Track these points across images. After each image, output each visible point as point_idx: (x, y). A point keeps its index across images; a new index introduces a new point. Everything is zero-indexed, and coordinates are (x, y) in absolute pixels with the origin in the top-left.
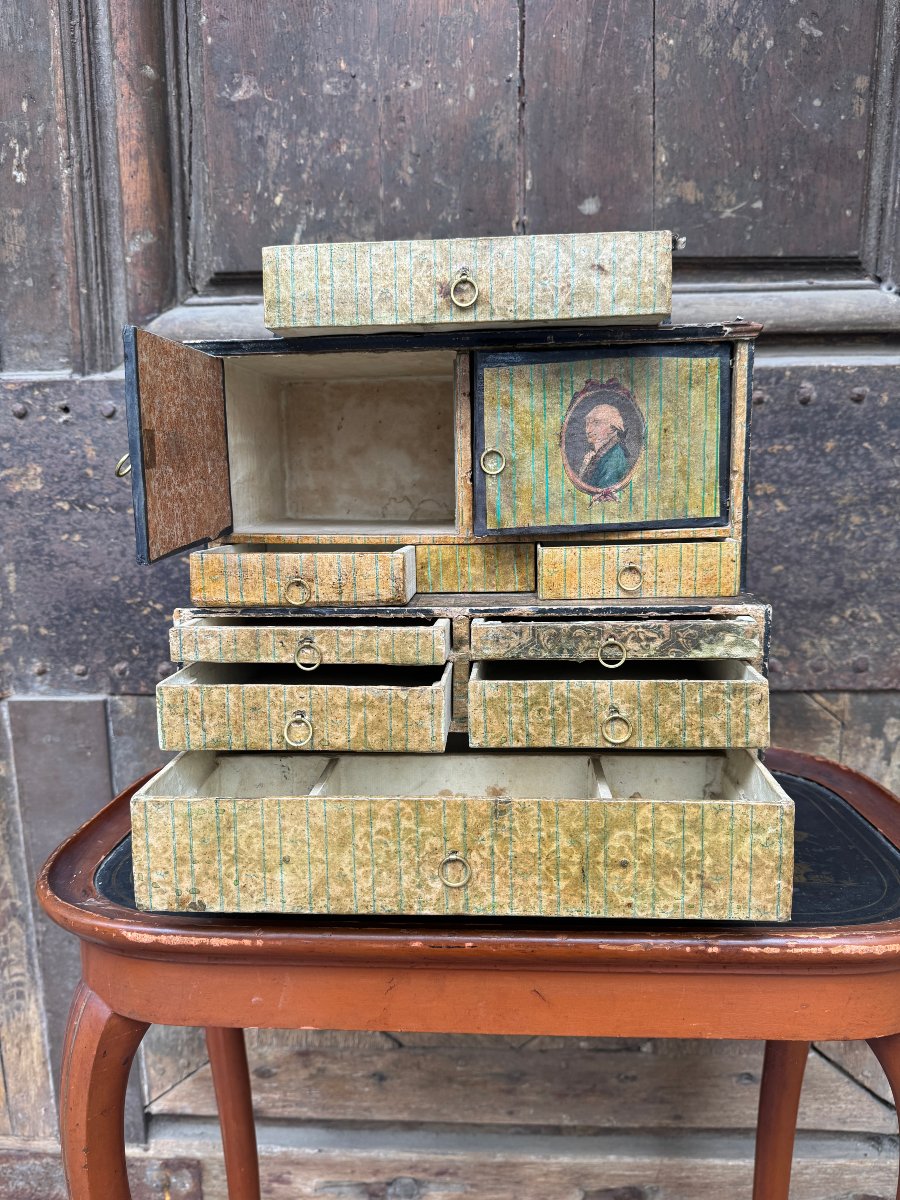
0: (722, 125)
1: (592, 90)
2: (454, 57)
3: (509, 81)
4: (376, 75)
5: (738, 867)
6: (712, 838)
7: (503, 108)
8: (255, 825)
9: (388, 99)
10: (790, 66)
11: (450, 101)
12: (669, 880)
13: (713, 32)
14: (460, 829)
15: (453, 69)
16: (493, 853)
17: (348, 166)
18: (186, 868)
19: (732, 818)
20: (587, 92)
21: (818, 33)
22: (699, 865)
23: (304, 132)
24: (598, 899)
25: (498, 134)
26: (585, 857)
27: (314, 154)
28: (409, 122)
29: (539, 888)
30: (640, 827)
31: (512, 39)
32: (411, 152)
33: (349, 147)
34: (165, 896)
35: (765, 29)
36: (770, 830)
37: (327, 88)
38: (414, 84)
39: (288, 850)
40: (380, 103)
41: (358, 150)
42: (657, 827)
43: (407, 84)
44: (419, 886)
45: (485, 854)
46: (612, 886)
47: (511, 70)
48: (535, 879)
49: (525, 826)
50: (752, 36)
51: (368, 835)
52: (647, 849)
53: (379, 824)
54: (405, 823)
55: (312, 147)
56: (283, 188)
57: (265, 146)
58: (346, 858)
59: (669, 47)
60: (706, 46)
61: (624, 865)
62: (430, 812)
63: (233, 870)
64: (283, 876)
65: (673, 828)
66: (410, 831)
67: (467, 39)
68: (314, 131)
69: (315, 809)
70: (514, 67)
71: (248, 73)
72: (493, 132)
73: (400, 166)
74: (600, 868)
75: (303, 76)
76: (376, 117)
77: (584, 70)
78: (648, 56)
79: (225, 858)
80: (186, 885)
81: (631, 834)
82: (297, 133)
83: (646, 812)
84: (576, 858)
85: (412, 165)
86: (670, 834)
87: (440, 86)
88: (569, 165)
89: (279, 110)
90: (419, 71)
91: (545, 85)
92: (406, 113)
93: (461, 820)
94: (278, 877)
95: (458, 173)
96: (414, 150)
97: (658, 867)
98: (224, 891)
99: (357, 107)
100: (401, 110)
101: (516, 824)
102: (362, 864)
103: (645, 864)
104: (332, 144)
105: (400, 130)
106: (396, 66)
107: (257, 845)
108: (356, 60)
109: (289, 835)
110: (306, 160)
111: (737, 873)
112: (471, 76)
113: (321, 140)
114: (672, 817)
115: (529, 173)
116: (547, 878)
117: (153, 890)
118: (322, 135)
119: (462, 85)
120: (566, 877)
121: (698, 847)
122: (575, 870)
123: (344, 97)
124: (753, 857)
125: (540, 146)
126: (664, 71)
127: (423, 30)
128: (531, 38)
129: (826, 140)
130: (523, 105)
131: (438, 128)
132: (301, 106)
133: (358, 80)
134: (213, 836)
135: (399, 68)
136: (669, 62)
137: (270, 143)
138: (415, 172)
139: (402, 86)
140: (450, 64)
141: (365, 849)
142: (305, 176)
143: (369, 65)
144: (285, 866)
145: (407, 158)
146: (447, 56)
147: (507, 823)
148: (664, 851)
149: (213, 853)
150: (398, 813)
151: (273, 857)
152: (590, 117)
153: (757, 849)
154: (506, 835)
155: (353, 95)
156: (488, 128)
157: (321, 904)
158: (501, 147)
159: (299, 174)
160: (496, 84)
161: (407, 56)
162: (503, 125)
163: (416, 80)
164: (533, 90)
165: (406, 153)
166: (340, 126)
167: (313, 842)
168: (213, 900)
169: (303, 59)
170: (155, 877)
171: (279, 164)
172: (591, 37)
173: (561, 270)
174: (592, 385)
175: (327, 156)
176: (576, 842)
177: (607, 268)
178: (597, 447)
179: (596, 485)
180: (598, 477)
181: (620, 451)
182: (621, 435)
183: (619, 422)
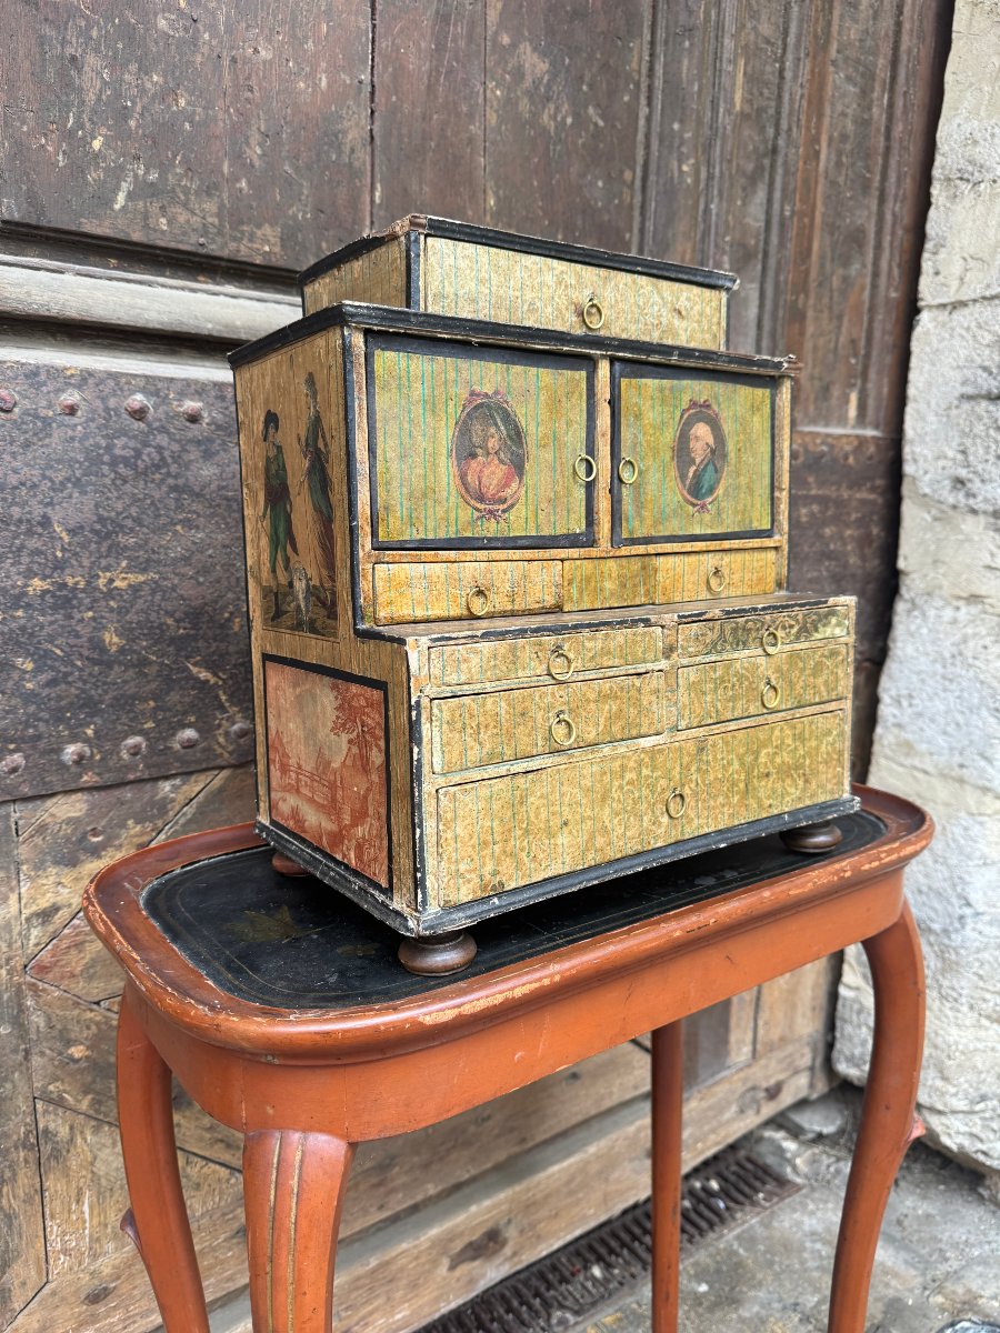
1: (435, 117)
2: (306, 37)
3: (360, 82)
4: (221, 28)
5: (821, 763)
6: (808, 744)
7: (355, 109)
8: (542, 797)
9: (234, 60)
10: (584, 145)
11: (302, 85)
12: (788, 781)
13: (530, 95)
14: (678, 769)
15: (305, 51)
16: (697, 784)
17: (187, 125)
18: (488, 852)
20: (431, 119)
21: (601, 123)
22: (802, 766)
23: (133, 67)
24: (754, 805)
25: (350, 137)
26: (748, 774)
27: (145, 100)
28: (257, 94)
29: (723, 806)
30: (774, 744)
31: (364, 39)
32: (259, 129)
33: (188, 103)
34: (470, 886)
35: (566, 106)
36: (834, 733)
37: (162, 23)
38: (264, 54)
39: (567, 814)
40: (226, 62)
41: (199, 110)
42: (784, 742)
43: (256, 51)
44: (654, 824)
45: (693, 786)
46: (761, 793)
47: (363, 72)
48: (721, 799)
49: (715, 758)
50: (557, 109)
51: (620, 787)
52: (778, 760)
53: (629, 776)
54: (645, 772)
55: (143, 91)
56: (104, 131)
57: (80, 71)
58: (607, 811)
59: (496, 97)
60: (524, 106)
61: (767, 775)
62: (661, 758)
63: (525, 843)
64: (563, 839)
65: (790, 741)
66: (648, 778)
67: (320, 28)
68: (144, 70)
69: (585, 772)
70: (365, 69)
72: (345, 133)
73: (248, 144)
74: (755, 781)
76: (220, 79)
77: (428, 94)
78: (481, 100)
79: (519, 833)
80: (489, 867)
81: (771, 751)
82: (124, 66)
83: (777, 733)
84: (743, 776)
85: (261, 145)
86: (790, 746)
87: (291, 64)
88: (415, 187)
89: (100, 30)
90: (269, 40)
91: (394, 98)
92: (254, 82)
93: (678, 763)
94: (559, 841)
95: (309, 168)
96: (263, 128)
97: (785, 772)
98: (519, 865)
99: (199, 59)
100: (249, 78)
101: (710, 758)
102: (617, 814)
103: (778, 772)
104: (166, 94)
105: (248, 101)
106: (244, 25)
107: (543, 816)
109: (566, 800)
110: (134, 103)
111: (820, 768)
112: (324, 65)
113: (154, 84)
114: (791, 733)
115: (378, 186)
116: (727, 797)
117: (461, 881)
118: (155, 78)
119: (314, 72)
120: (738, 793)
121: (802, 753)
122: (742, 785)
123: (181, 42)
124: (827, 753)
125: (389, 161)
126: (493, 119)
128: (383, 44)
129: (606, 218)
130: (372, 112)
131: (289, 111)
132: (128, 34)
133: (200, 26)
134: (509, 813)
135: (247, 29)
136: (496, 111)
137: (86, 68)
138: (264, 155)
139: (251, 50)
140: (302, 44)
141: (619, 800)
142: (132, 123)
143: (213, 14)
144: (565, 828)
145: (255, 138)
146: (299, 34)
147: (705, 758)
148: (787, 760)
149: (509, 831)
150: (640, 764)
151: (556, 822)
152: (433, 144)
153: (829, 747)
154: (704, 767)
155: (194, 43)
156: (340, 127)
157: (591, 857)
158: (353, 150)
159: (126, 118)
160: (348, 82)
161: (256, 17)
162: (355, 128)
163: (266, 49)
164: (383, 100)
165: (254, 129)
166: (177, 74)
167: (584, 801)
168: (510, 878)
170: (463, 867)
171: (99, 99)
172: (434, 63)
173: (656, 308)
174: (693, 404)
175: (158, 107)
176: (742, 764)
177: (684, 313)
178: (698, 461)
179: (696, 498)
180: (698, 490)
181: (710, 467)
182: (713, 452)
183: (711, 440)
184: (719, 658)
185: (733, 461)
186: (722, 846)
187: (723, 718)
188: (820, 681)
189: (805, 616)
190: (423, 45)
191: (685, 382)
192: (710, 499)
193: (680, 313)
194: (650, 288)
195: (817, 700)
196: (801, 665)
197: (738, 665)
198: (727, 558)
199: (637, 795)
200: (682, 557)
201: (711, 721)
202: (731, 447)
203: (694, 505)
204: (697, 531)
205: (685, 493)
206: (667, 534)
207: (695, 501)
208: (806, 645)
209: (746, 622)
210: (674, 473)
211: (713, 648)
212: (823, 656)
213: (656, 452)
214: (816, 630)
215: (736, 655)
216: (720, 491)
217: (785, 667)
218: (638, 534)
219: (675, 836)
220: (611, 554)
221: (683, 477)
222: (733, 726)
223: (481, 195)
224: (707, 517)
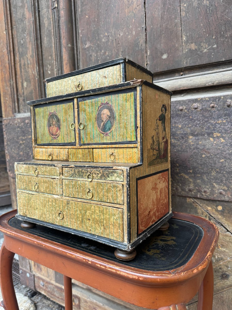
0: (202, 25)
1: (164, 25)
2: (130, 25)
3: (143, 28)
4: (113, 34)
5: (111, 225)
6: (105, 216)
7: (142, 35)
8: (33, 200)
9: (116, 40)
12: (97, 225)
14: (62, 206)
15: (130, 28)
16: (67, 213)
17: (108, 58)
18: (25, 207)
19: (109, 211)
20: (162, 26)
22: (103, 222)
23: (99, 52)
24: (85, 227)
25: (141, 42)
26: (82, 217)
28: (120, 44)
29: (75, 222)
30: (92, 211)
32: (121, 51)
33: (108, 53)
36: (117, 216)
37: (103, 40)
38: (121, 34)
39: (37, 206)
40: (114, 41)
41: (110, 53)
42: (95, 211)
43: (120, 35)
44: (56, 218)
45: (66, 212)
46: (87, 224)
47: (143, 25)
48: (74, 220)
49: (72, 207)
51: (48, 205)
52: (93, 216)
53: (50, 203)
55: (101, 55)
57: (92, 57)
58: (45, 209)
59: (185, 7)
60: (196, 3)
61: (89, 220)
62: (57, 202)
63: (30, 209)
65: (98, 212)
66: (54, 205)
67: (133, 20)
68: (101, 51)
70: (144, 24)
71: (88, 41)
72: (139, 42)
74: (85, 219)
75: (98, 38)
76: (113, 45)
77: (161, 20)
80: (25, 211)
81: (90, 212)
83: (93, 207)
84: (81, 216)
85: (122, 54)
86: (98, 213)
87: (127, 33)
88: (159, 46)
89: (94, 48)
90: (122, 31)
91: (152, 27)
92: (120, 42)
93: (62, 205)
94: (36, 212)
95: (132, 54)
96: (122, 50)
97: (97, 222)
98: (29, 213)
99: (109, 43)
100: (119, 41)
101: (71, 207)
102: (48, 211)
103: (93, 220)
105: (119, 46)
106: (117, 31)
107: (33, 205)
108: (109, 32)
109: (38, 203)
110: (100, 58)
111: (111, 226)
112: (134, 29)
113: (102, 53)
114: (98, 209)
115: (148, 51)
116: (76, 220)
117: (21, 211)
118: (103, 51)
119: (132, 32)
120: (79, 221)
121: (103, 218)
122: (81, 219)
123: (107, 41)
124: (114, 222)
125: (151, 43)
126: (184, 14)
127: (123, 21)
128: (147, 15)
130: (146, 33)
131: (127, 44)
132: (98, 46)
133: (109, 37)
134: (28, 201)
135: (118, 31)
141: (48, 208)
143: (112, 33)
144: (37, 209)
145: (120, 53)
146: (128, 26)
147: (69, 206)
148: (96, 217)
149: (28, 205)
150: (52, 201)
151: (35, 207)
152: (164, 32)
153: (114, 220)
154: (69, 209)
155: (109, 41)
156: (138, 41)
157: (42, 218)
158: (141, 45)
160: (140, 29)
161: (119, 28)
162: (142, 40)
163: (122, 33)
164: (149, 29)
165: (120, 52)
166: (106, 48)
167: (41, 205)
168: (28, 215)
169: (98, 35)
170: (21, 208)
171: (94, 60)
172: (163, 10)
173: (97, 78)
174: (102, 104)
175: (104, 56)
176: (81, 212)
177: (106, 76)
178: (104, 121)
179: (104, 132)
180: (105, 129)
181: (109, 122)
182: (110, 117)
183: (109, 114)
184: (73, 179)
185: (118, 119)
186: (73, 234)
187: (75, 197)
188: (110, 195)
189: (103, 171)
190: (159, 8)
191: (99, 98)
192: (109, 132)
193: (105, 77)
194: (96, 73)
195: (108, 201)
196: (102, 187)
197: (79, 182)
198: (116, 150)
199: (52, 209)
200: (100, 149)
201: (72, 197)
202: (117, 115)
203: (103, 134)
204: (105, 141)
205: (100, 130)
206: (95, 142)
207: (104, 133)
208: (104, 181)
209: (82, 170)
210: (96, 125)
211: (72, 175)
212: (110, 186)
213: (90, 120)
214: (109, 177)
215: (78, 179)
216: (113, 129)
217: (95, 187)
218: (86, 142)
219: (61, 224)
220: (79, 148)
221: (99, 126)
222: (79, 200)
223: (180, 38)
224: (108, 137)
